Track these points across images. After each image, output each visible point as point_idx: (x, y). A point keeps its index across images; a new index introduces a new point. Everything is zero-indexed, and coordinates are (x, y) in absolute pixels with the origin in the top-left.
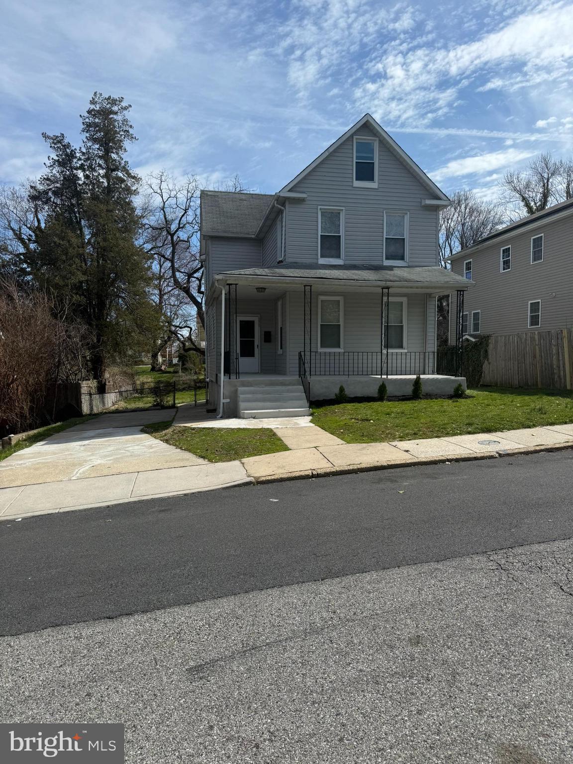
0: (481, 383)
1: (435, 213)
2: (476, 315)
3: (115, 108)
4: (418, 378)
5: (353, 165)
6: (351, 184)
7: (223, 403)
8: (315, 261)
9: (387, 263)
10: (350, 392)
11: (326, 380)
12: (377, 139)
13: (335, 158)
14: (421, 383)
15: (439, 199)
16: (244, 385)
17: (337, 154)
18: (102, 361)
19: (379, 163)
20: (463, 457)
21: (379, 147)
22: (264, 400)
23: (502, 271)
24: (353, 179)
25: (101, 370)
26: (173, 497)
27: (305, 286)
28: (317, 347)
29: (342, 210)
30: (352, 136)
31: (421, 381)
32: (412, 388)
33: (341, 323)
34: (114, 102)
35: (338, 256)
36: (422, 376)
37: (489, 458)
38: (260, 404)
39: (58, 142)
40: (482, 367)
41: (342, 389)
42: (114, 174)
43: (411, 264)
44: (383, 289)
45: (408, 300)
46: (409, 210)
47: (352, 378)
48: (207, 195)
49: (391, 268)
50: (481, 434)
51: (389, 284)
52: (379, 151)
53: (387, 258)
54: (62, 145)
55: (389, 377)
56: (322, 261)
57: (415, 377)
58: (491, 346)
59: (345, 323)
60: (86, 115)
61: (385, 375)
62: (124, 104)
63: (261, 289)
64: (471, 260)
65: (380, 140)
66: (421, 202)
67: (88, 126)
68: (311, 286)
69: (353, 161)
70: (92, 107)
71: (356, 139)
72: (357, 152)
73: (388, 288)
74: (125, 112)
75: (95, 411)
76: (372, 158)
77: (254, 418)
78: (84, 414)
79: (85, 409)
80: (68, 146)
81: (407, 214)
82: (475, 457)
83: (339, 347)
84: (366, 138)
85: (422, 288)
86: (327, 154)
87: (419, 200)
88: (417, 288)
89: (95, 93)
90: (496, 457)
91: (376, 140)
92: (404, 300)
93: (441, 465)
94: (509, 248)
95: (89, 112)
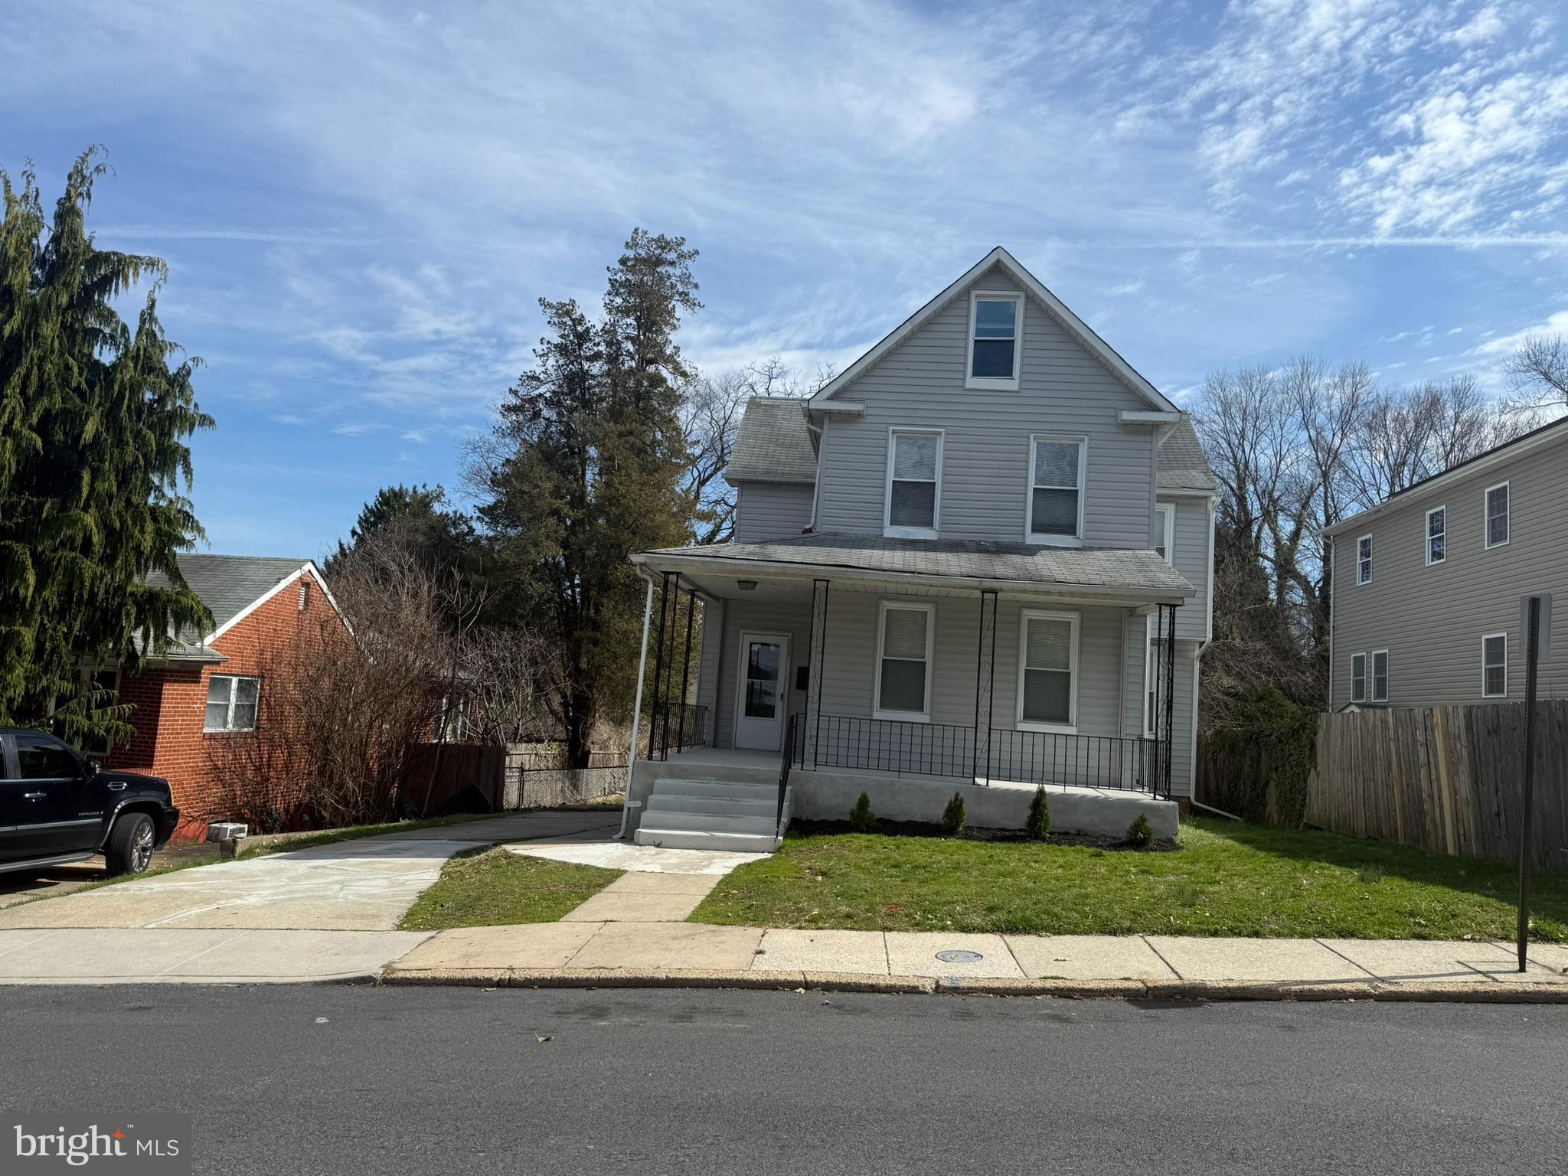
0: (1305, 821)
1: (1148, 439)
2: (1381, 659)
3: (671, 256)
4: (1041, 792)
5: (966, 348)
6: (959, 383)
7: (629, 809)
8: (875, 531)
9: (1032, 539)
10: (881, 806)
11: (847, 778)
12: (1022, 294)
13: (930, 335)
15: (1158, 409)
16: (672, 774)
17: (930, 328)
18: (589, 708)
19: (1024, 341)
21: (1026, 309)
22: (696, 810)
23: (1428, 562)
24: (964, 372)
25: (585, 724)
27: (815, 580)
28: (871, 707)
29: (940, 433)
30: (966, 293)
31: (1047, 801)
32: (1029, 812)
33: (929, 659)
34: (663, 244)
35: (929, 524)
36: (1049, 788)
38: (682, 817)
39: (564, 312)
40: (1305, 780)
41: (864, 802)
42: (651, 369)
43: (1088, 543)
44: (983, 592)
45: (1082, 620)
46: (1087, 433)
47: (907, 780)
48: (759, 405)
49: (1032, 551)
50: (989, 935)
51: (995, 584)
52: (1026, 318)
53: (1034, 530)
54: (571, 319)
55: (994, 784)
56: (891, 532)
57: (1033, 787)
58: (1321, 734)
59: (935, 659)
60: (618, 266)
61: (981, 776)
62: (685, 248)
63: (748, 584)
64: (1370, 536)
65: (1027, 297)
66: (1116, 417)
67: (615, 287)
68: (828, 581)
69: (966, 340)
70: (631, 254)
71: (977, 296)
72: (979, 320)
73: (995, 592)
74: (688, 262)
75: (525, 805)
76: (1011, 333)
77: (658, 846)
78: (506, 806)
79: (511, 796)
80: (580, 320)
81: (1083, 440)
82: (872, 986)
83: (920, 708)
84: (996, 294)
85: (1072, 594)
86: (909, 327)
87: (1112, 412)
88: (1061, 594)
89: (636, 230)
90: (924, 993)
91: (1019, 297)
92: (1074, 618)
93: (784, 995)
94: (1442, 511)
95: (623, 261)
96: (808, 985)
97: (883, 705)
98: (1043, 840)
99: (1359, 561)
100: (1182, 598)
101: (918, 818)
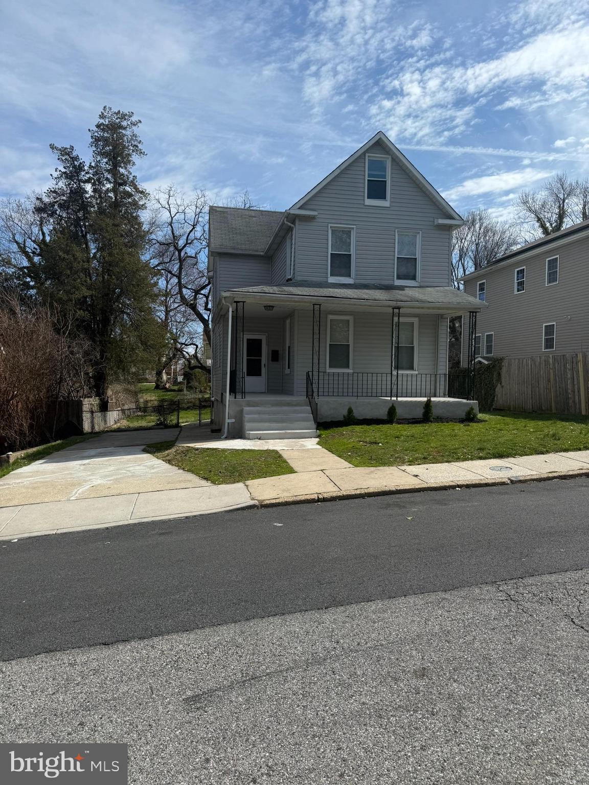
0: (493, 407)
1: (447, 233)
2: (489, 337)
3: (124, 123)
4: (429, 401)
5: (364, 183)
6: (362, 202)
7: (228, 423)
8: (324, 280)
9: (398, 283)
10: (358, 413)
11: (335, 401)
12: (390, 157)
13: (346, 176)
14: (431, 406)
15: (453, 218)
16: (249, 405)
17: (348, 172)
18: (105, 379)
19: (392, 181)
20: (474, 483)
21: (392, 165)
22: (270, 421)
23: (516, 292)
24: (364, 198)
25: (103, 387)
26: (175, 520)
27: (314, 305)
28: (326, 368)
29: (353, 228)
30: (364, 153)
31: (431, 404)
32: (423, 411)
33: (351, 343)
34: (124, 117)
35: (349, 276)
36: (433, 399)
37: (501, 485)
38: (267, 425)
39: (67, 154)
40: (494, 390)
41: (350, 411)
42: (121, 188)
43: (422, 284)
44: (393, 309)
45: (420, 321)
46: (421, 229)
47: (361, 400)
48: (217, 211)
49: (402, 288)
50: (492, 460)
51: (400, 304)
52: (392, 169)
53: (399, 278)
54: (70, 157)
55: (399, 399)
56: (332, 280)
57: (425, 399)
58: (504, 370)
59: (354, 343)
60: (95, 129)
61: (394, 397)
62: (134, 119)
63: (269, 307)
64: (485, 281)
65: (392, 158)
66: (434, 222)
67: (97, 140)
68: (320, 305)
69: (364, 179)
70: (102, 121)
71: (369, 156)
72: (369, 170)
73: (399, 308)
74: (134, 128)
75: (97, 429)
76: (384, 176)
77: (259, 439)
78: (85, 432)
79: (87, 427)
80: (76, 158)
81: (419, 233)
82: (486, 484)
83: (347, 366)
84: (378, 156)
85: (433, 308)
86: (338, 171)
87: (432, 219)
88: (429, 308)
89: (105, 107)
90: (508, 484)
91: (388, 158)
92: (415, 320)
93: (451, 491)
94: (524, 269)
95: (98, 126)
96: (459, 486)
97: (330, 367)
98: (431, 422)
99: (478, 293)
100: (480, 309)
101: (368, 417)
